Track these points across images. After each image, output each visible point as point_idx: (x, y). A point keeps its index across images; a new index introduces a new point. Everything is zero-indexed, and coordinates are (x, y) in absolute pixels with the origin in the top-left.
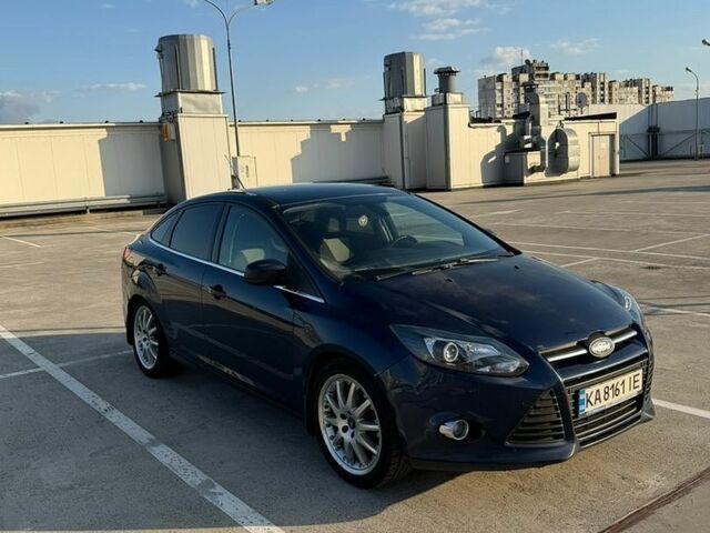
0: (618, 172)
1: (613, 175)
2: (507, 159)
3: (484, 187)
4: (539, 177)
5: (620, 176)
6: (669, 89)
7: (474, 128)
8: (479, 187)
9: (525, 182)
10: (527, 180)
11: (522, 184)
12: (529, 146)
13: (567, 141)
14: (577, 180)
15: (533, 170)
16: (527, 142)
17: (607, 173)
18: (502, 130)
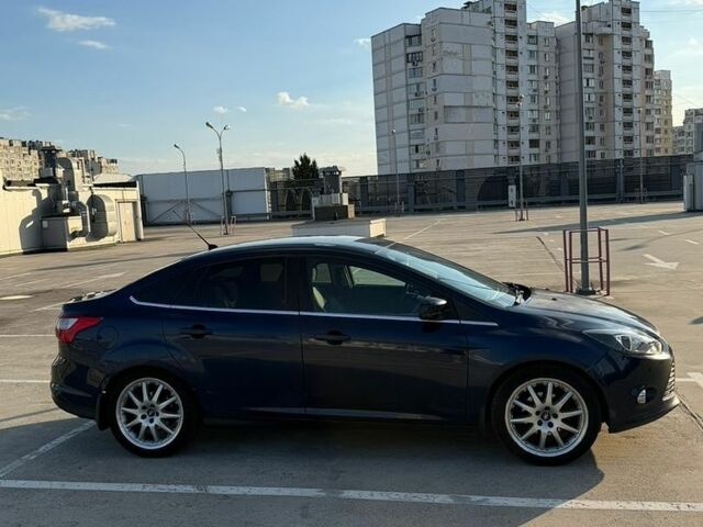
0: (142, 237)
1: (139, 240)
2: (45, 224)
3: (25, 253)
4: (80, 242)
5: (145, 240)
6: (113, 161)
7: (9, 190)
8: (19, 254)
9: (68, 247)
10: (70, 245)
11: (65, 250)
12: (67, 211)
13: (104, 206)
14: (114, 245)
15: (75, 235)
16: (66, 206)
17: (133, 239)
18: (37, 194)
